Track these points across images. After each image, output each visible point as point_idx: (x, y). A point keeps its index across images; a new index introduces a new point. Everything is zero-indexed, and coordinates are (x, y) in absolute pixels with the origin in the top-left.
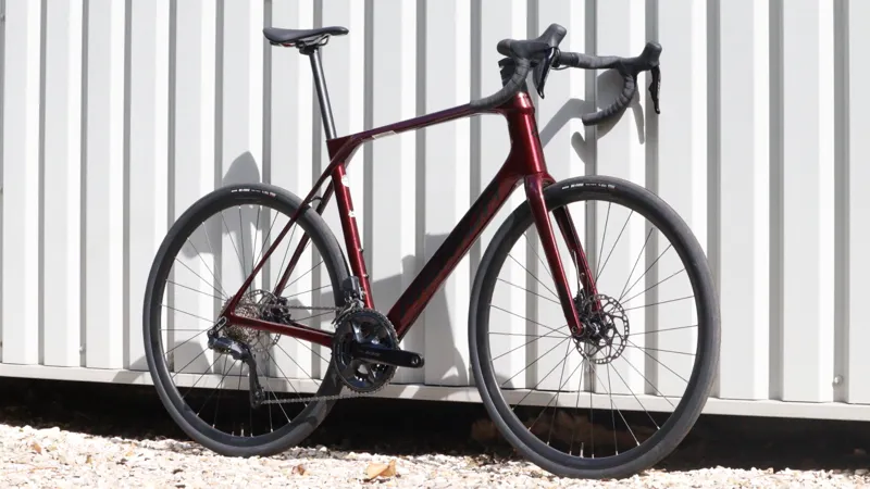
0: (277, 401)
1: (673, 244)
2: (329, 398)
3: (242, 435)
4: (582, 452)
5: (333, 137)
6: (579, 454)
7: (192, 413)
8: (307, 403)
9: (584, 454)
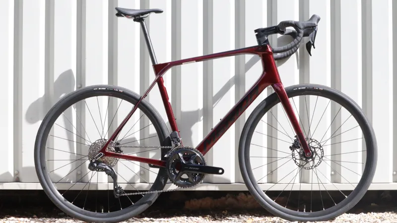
0: (126, 194)
1: (352, 114)
2: (159, 191)
3: (102, 212)
4: (305, 210)
5: (156, 64)
6: (303, 211)
7: (68, 202)
8: (144, 195)
9: (306, 211)
